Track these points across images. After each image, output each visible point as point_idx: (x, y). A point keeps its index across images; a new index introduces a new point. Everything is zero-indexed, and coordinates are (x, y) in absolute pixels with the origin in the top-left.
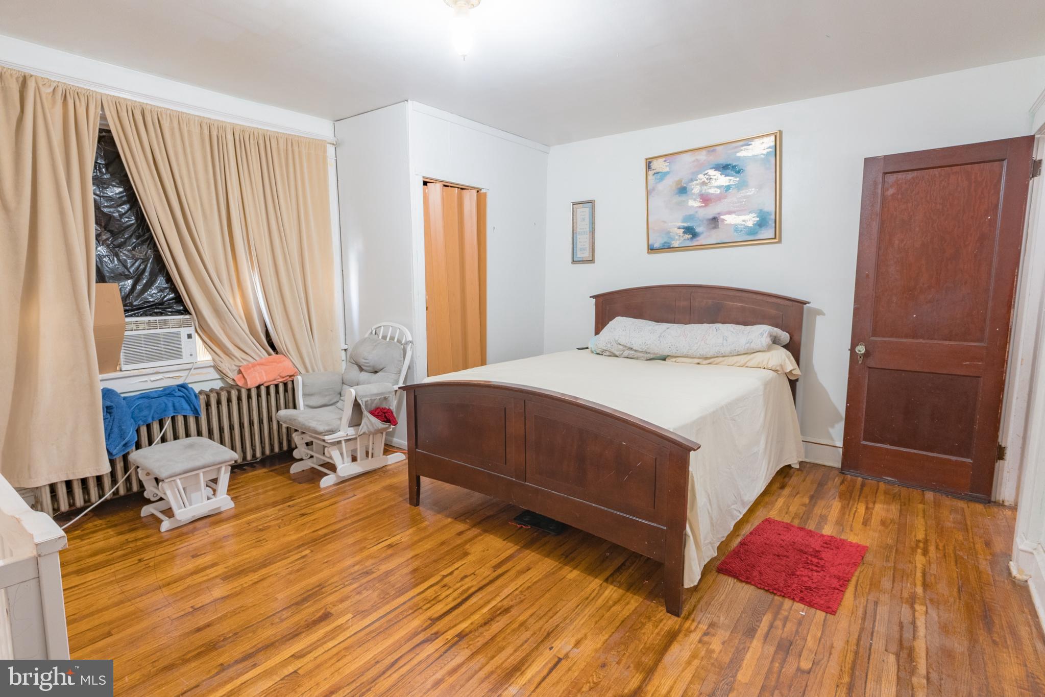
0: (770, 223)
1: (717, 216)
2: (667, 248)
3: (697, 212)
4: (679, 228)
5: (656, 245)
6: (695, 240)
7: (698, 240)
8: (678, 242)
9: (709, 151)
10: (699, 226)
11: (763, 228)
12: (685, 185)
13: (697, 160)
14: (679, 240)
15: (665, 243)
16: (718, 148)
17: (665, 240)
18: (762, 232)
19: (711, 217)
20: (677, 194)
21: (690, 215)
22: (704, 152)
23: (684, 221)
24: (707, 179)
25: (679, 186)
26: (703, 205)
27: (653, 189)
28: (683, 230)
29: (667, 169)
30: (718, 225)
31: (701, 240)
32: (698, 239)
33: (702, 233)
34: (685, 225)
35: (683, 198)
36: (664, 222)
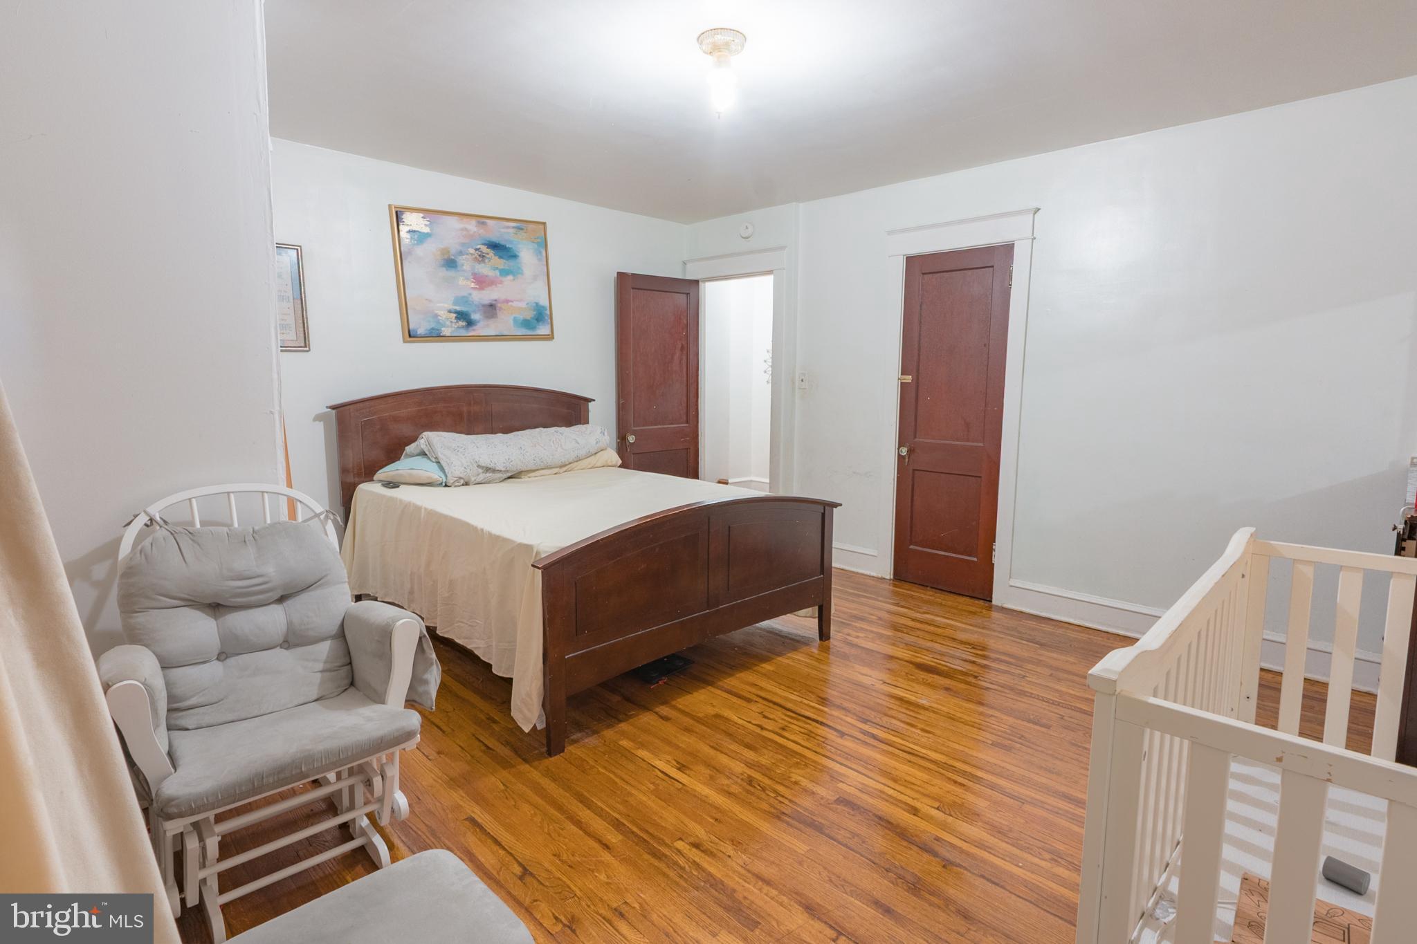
0: (546, 318)
1: (494, 302)
2: (435, 336)
3: (470, 294)
4: (450, 312)
5: (421, 331)
6: (471, 328)
7: (474, 330)
8: (450, 330)
9: (479, 222)
10: (475, 312)
11: (540, 324)
12: (453, 257)
13: (466, 229)
14: (451, 327)
15: (433, 329)
16: (488, 221)
17: (433, 325)
18: (540, 327)
19: (487, 302)
20: (443, 266)
21: (464, 297)
22: (473, 222)
23: (455, 303)
24: (479, 256)
25: (446, 257)
26: (477, 286)
27: (410, 253)
28: (454, 315)
29: (426, 230)
30: (496, 314)
31: (480, 330)
32: (474, 328)
33: (479, 322)
34: (458, 308)
35: (451, 273)
36: (430, 301)
